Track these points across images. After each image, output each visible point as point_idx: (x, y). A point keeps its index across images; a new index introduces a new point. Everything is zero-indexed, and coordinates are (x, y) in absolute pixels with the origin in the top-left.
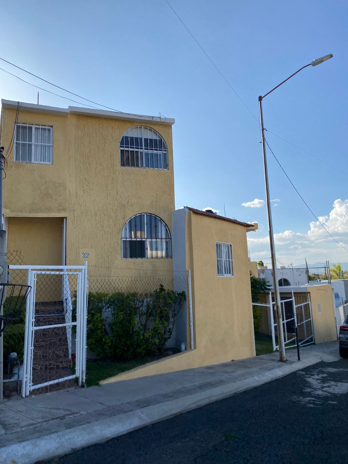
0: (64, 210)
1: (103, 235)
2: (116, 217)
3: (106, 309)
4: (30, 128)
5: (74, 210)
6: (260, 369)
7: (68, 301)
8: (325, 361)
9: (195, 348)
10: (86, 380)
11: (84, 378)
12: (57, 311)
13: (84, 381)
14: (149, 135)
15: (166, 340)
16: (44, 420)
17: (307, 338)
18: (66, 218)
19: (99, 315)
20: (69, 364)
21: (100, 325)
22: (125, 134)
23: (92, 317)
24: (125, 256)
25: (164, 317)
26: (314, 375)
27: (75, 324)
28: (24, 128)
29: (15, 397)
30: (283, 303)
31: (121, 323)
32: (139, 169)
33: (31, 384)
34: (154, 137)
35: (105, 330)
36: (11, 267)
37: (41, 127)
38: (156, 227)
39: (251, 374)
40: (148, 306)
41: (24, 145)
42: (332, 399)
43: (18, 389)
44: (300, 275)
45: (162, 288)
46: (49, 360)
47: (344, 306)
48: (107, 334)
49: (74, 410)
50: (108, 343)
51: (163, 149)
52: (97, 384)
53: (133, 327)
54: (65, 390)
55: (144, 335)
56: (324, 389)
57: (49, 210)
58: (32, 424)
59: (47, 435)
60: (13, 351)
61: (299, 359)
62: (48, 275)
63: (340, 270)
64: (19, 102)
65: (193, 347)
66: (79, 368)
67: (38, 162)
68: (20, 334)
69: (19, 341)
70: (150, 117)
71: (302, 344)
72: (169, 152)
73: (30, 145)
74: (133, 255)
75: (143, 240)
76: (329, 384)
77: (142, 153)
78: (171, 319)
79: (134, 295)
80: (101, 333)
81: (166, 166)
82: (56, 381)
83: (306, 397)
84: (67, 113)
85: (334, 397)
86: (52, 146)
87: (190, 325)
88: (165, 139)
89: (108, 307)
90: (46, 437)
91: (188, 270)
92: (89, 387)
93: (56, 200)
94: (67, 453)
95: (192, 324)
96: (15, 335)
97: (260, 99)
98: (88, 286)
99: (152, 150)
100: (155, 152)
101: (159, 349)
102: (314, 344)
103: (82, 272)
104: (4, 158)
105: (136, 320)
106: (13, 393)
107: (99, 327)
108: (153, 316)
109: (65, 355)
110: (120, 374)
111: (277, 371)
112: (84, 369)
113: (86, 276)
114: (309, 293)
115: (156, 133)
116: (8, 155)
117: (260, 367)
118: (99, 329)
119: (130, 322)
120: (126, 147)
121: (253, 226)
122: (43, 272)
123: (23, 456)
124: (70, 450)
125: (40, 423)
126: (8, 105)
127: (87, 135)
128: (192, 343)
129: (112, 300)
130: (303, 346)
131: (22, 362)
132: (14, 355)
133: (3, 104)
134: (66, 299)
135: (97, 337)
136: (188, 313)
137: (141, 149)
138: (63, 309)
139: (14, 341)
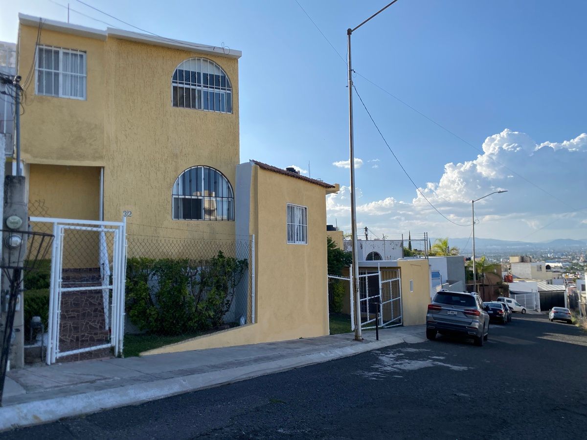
0: (101, 158)
1: (150, 190)
2: (166, 168)
3: (152, 277)
4: (57, 53)
5: (113, 159)
6: (330, 346)
7: (105, 265)
8: (408, 342)
9: (256, 322)
10: (123, 350)
11: (122, 347)
12: (92, 279)
13: (121, 351)
14: (208, 69)
15: (223, 313)
16: (71, 383)
17: (394, 319)
18: (104, 167)
19: (142, 282)
20: (105, 336)
21: (144, 294)
22: (179, 67)
23: (134, 285)
24: (177, 216)
25: (221, 287)
26: (389, 354)
27: (111, 288)
28: (48, 52)
29: (38, 364)
30: (367, 278)
31: (169, 292)
32: (196, 111)
33: (58, 350)
34: (216, 72)
35: (150, 299)
36: (33, 219)
37: (70, 52)
38: (215, 183)
39: (318, 351)
40: (203, 276)
41: (49, 74)
42: (398, 374)
43: (43, 355)
44: (393, 249)
45: (221, 255)
46: (82, 331)
47: (442, 286)
48: (152, 303)
49: (107, 376)
50: (154, 315)
51: (226, 88)
52: (137, 355)
53: (184, 297)
54: (98, 359)
55: (197, 307)
56: (394, 366)
57: (82, 157)
58: (58, 386)
59: (74, 395)
60: (37, 315)
61: (377, 339)
62: (78, 231)
63: (446, 246)
64: (41, 19)
65: (253, 321)
66: (115, 336)
67: (67, 97)
68: (45, 297)
69: (44, 305)
70: (210, 47)
71: (386, 325)
72: (234, 90)
73: (57, 75)
74: (187, 216)
75: (200, 198)
76: (402, 362)
77: (199, 91)
78: (230, 290)
79: (186, 261)
80: (146, 304)
81: (230, 109)
82: (87, 349)
83: (372, 372)
84: (105, 36)
85: (403, 372)
86: (86, 77)
87: (251, 296)
88: (229, 75)
89: (154, 274)
90: (73, 397)
91: (251, 234)
92: (127, 357)
93: (91, 145)
94: (96, 412)
95: (253, 295)
96: (38, 298)
97: (349, 32)
98: (127, 246)
99: (213, 88)
100: (216, 91)
101: (215, 324)
102: (402, 326)
103: (119, 229)
104: (22, 89)
105: (188, 290)
106: (37, 360)
107: (142, 296)
108: (208, 286)
109: (101, 327)
110: (165, 346)
111: (349, 349)
112: (122, 338)
113: (125, 234)
114: (400, 268)
115: (218, 67)
116: (27, 85)
117: (330, 345)
118: (143, 298)
119: (179, 291)
120: (180, 83)
121: (334, 187)
122: (72, 227)
123: (46, 412)
124: (99, 409)
125: (66, 385)
126: (28, 21)
127: (130, 66)
128: (253, 316)
129: (159, 266)
130: (388, 328)
131: (47, 326)
132: (37, 319)
133: (20, 19)
134: (103, 264)
135: (140, 308)
136: (249, 282)
137: (198, 86)
138: (100, 276)
139: (37, 304)
